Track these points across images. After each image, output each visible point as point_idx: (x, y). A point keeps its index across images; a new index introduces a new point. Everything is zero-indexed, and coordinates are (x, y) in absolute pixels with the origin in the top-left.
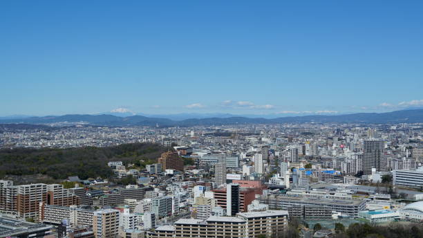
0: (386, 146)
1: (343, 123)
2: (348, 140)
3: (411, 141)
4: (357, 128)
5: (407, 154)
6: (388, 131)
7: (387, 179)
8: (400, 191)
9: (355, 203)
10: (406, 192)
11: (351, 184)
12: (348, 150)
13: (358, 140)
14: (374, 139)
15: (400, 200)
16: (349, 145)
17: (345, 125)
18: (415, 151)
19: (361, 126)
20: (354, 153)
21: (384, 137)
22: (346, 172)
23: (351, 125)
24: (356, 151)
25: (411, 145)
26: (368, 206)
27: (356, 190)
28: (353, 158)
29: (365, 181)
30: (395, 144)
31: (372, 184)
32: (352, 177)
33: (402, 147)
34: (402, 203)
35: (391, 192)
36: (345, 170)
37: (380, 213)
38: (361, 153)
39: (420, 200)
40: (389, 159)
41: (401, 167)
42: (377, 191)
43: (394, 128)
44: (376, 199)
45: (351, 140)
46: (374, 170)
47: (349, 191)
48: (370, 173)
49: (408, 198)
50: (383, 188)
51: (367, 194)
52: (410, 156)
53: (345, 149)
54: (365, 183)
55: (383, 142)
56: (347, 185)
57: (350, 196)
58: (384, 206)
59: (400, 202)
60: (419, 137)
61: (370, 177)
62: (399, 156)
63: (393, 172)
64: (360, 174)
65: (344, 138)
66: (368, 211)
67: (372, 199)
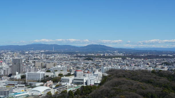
0: (23, 61)
1: (2, 50)
2: (5, 59)
3: (35, 59)
4: (9, 53)
5: (33, 64)
6: (24, 54)
7: (23, 77)
8: (29, 82)
9: (8, 90)
10: (32, 83)
11: (6, 80)
12: (4, 64)
13: (9, 59)
14: (17, 58)
15: (29, 86)
16: (5, 61)
17: (3, 51)
18: (37, 63)
19: (11, 52)
20: (7, 65)
21: (22, 57)
22: (3, 75)
23: (6, 51)
24: (8, 64)
25: (34, 60)
26: (14, 91)
27: (8, 83)
28: (7, 67)
29: (13, 78)
30: (27, 60)
31: (16, 80)
32: (6, 77)
33: (31, 61)
34: (30, 88)
35: (25, 83)
36: (3, 74)
37: (20, 93)
38: (11, 65)
39: (38, 86)
40: (24, 67)
41: (30, 71)
42: (19, 83)
43: (27, 52)
44: (18, 87)
45: (6, 58)
46: (17, 73)
47: (4, 84)
48: (15, 74)
49: (33, 86)
50: (21, 82)
51: (14, 85)
52: (34, 66)
53: (3, 63)
54: (13, 79)
55: (22, 59)
56: (4, 81)
57: (5, 87)
58: (21, 90)
59: (29, 87)
60: (38, 57)
61: (15, 77)
62: (29, 66)
63: (26, 74)
64: (10, 75)
65: (2, 57)
66: (14, 93)
67: (16, 87)
